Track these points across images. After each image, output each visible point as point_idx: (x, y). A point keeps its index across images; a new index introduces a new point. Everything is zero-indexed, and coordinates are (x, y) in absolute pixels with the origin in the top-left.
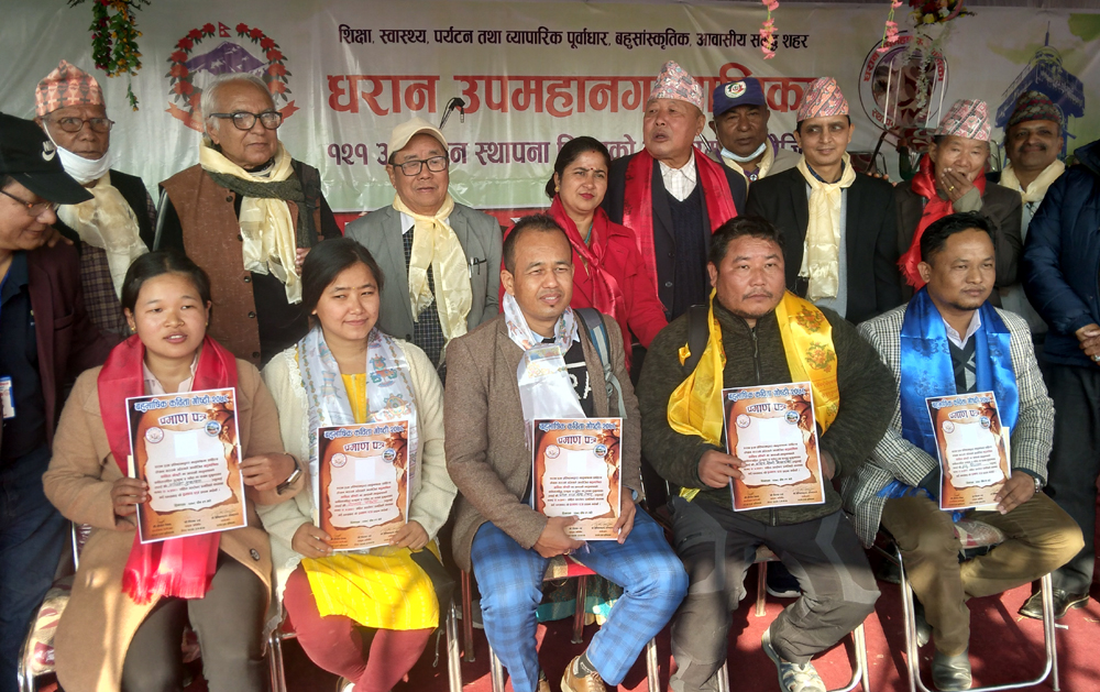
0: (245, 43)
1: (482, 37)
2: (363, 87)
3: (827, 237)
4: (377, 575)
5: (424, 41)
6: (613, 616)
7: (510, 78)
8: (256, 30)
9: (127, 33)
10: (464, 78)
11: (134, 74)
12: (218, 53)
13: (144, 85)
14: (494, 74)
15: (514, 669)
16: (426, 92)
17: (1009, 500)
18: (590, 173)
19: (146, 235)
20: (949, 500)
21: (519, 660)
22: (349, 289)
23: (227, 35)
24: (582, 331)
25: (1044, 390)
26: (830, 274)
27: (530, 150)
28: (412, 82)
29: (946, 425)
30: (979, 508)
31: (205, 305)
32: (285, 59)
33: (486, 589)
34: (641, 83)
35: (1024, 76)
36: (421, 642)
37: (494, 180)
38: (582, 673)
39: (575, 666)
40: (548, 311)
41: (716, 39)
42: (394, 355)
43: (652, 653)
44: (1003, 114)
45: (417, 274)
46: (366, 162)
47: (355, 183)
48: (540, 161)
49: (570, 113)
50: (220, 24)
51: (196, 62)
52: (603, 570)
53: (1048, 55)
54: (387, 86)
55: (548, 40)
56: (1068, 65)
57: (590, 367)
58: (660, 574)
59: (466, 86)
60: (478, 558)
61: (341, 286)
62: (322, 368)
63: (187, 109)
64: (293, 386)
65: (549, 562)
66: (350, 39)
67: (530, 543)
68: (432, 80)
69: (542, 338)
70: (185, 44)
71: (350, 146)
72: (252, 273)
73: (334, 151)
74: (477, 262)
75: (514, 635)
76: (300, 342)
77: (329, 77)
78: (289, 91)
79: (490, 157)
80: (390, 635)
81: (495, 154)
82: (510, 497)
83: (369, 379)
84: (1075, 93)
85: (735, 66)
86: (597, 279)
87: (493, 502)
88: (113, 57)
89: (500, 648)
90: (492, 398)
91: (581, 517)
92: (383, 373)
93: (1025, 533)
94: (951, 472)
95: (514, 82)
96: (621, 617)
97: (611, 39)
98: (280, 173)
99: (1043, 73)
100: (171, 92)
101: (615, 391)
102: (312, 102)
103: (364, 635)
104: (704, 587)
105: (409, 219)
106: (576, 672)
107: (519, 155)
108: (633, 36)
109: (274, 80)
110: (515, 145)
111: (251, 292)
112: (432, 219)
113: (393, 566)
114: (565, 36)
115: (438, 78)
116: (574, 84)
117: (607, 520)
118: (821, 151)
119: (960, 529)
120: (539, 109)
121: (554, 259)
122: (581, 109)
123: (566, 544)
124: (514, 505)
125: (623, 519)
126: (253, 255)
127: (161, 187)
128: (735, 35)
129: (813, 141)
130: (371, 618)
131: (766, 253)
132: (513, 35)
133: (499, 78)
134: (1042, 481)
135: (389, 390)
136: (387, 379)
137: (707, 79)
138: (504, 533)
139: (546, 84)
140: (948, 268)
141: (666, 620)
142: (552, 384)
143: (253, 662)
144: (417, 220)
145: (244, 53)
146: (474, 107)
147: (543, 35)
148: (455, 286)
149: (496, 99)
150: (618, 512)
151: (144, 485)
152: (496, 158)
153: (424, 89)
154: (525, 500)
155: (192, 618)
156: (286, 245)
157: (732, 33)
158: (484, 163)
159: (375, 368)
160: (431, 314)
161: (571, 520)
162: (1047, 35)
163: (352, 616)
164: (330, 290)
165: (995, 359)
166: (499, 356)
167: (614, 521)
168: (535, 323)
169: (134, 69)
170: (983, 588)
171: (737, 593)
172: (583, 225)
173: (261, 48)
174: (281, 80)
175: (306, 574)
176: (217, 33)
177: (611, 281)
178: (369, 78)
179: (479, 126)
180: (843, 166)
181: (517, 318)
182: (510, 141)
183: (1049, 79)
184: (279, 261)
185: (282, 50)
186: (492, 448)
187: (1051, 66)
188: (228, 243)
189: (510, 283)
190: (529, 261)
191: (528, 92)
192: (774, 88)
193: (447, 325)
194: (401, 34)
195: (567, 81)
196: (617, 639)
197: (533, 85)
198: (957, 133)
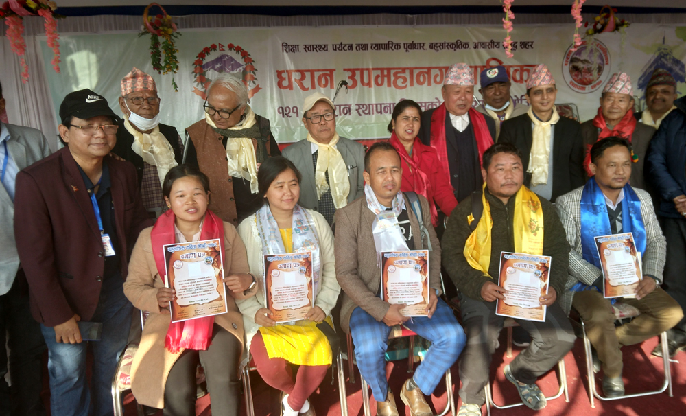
0: (233, 54)
1: (358, 48)
2: (295, 76)
3: (542, 151)
4: (299, 336)
5: (327, 50)
6: (426, 358)
7: (374, 69)
8: (238, 47)
9: (170, 50)
10: (349, 70)
11: (175, 72)
12: (218, 60)
13: (180, 79)
14: (365, 67)
15: (374, 387)
16: (329, 78)
17: (642, 292)
18: (411, 119)
19: (178, 158)
20: (609, 292)
21: (376, 382)
22: (284, 183)
23: (223, 50)
24: (407, 204)
25: (660, 232)
26: (544, 171)
27: (385, 107)
28: (321, 73)
29: (605, 252)
30: (626, 296)
31: (207, 193)
32: (254, 62)
33: (357, 343)
35: (652, 61)
36: (323, 372)
37: (366, 124)
38: (411, 389)
39: (407, 385)
40: (388, 193)
41: (483, 45)
42: (307, 218)
43: (449, 378)
44: (641, 82)
45: (320, 174)
46: (298, 116)
47: (292, 127)
49: (405, 87)
50: (220, 44)
51: (207, 65)
52: (421, 332)
53: (664, 49)
54: (308, 75)
55: (393, 48)
56: (676, 54)
57: (412, 223)
58: (451, 334)
59: (350, 74)
60: (353, 326)
61: (280, 181)
62: (269, 226)
63: (203, 90)
64: (254, 236)
65: (391, 328)
66: (288, 50)
67: (381, 318)
68: (332, 71)
69: (385, 208)
70: (202, 56)
71: (289, 108)
72: (233, 177)
73: (281, 111)
74: (352, 168)
75: (373, 368)
76: (257, 212)
77: (277, 71)
78: (256, 79)
79: (363, 111)
80: (307, 368)
81: (366, 109)
82: (369, 293)
83: (294, 231)
84: (680, 69)
85: (494, 59)
86: (417, 175)
87: (360, 296)
88: (163, 65)
89: (366, 375)
90: (359, 240)
91: (408, 304)
92: (301, 228)
93: (651, 310)
94: (609, 277)
95: (375, 71)
96: (431, 358)
97: (427, 46)
98: (248, 123)
99: (663, 59)
100: (195, 82)
101: (426, 236)
102: (268, 85)
103: (292, 369)
104: (475, 341)
105: (315, 146)
106: (408, 388)
107: (379, 110)
108: (439, 45)
109: (249, 74)
110: (377, 105)
111: (232, 187)
112: (327, 146)
113: (308, 331)
114: (402, 46)
115: (335, 70)
116: (407, 72)
117: (422, 306)
118: (542, 104)
119: (615, 309)
120: (389, 85)
121: (391, 165)
122: (412, 85)
123: (400, 319)
124: (372, 298)
125: (430, 305)
126: (233, 168)
127: (186, 131)
128: (494, 43)
129: (538, 98)
130: (296, 360)
131: (512, 161)
132: (374, 46)
133: (368, 69)
134: (660, 281)
135: (305, 237)
136: (303, 231)
137: (480, 67)
138: (367, 313)
139: (393, 72)
140: (605, 167)
141: (455, 360)
142: (391, 232)
143: (233, 383)
144: (320, 146)
145: (232, 59)
146: (354, 85)
147: (390, 45)
148: (341, 181)
149: (366, 81)
150: (428, 301)
151: (173, 291)
152: (367, 112)
153: (329, 74)
154: (378, 295)
155: (201, 360)
156: (251, 162)
157: (492, 42)
158: (360, 115)
159: (297, 225)
160: (327, 196)
161: (403, 306)
162: (664, 39)
163: (286, 358)
164: (274, 183)
165: (632, 215)
166: (363, 217)
167: (426, 306)
168: (381, 200)
169: (175, 70)
170: (629, 340)
171: (494, 344)
172: (408, 146)
173: (241, 57)
174: (252, 73)
175: (262, 336)
176: (218, 49)
177: (424, 176)
178: (298, 71)
179: (357, 95)
180: (552, 112)
181: (372, 197)
182: (374, 102)
183: (666, 62)
184: (247, 170)
185: (253, 57)
186: (360, 267)
187: (667, 55)
188: (220, 161)
189: (368, 178)
190: (378, 166)
191: (383, 76)
192: (516, 71)
193: (337, 202)
194: (315, 47)
195: (404, 70)
196: (429, 370)
197: (385, 73)
198: (611, 91)
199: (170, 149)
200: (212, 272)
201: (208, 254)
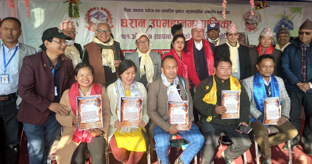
0: (103, 11)
1: (156, 11)
2: (129, 22)
3: (235, 59)
4: (132, 138)
5: (143, 12)
7: (162, 20)
8: (105, 9)
9: (76, 9)
10: (152, 20)
11: (78, 19)
12: (96, 14)
13: (80, 21)
14: (159, 19)
15: (163, 161)
16: (143, 23)
17: (280, 123)
20: (266, 122)
21: (164, 159)
23: (99, 10)
24: (180, 82)
25: (287, 96)
26: (236, 67)
27: (166, 36)
28: (140, 21)
32: (112, 15)
33: (157, 142)
34: (192, 22)
35: (279, 21)
36: (142, 155)
37: (158, 43)
39: (177, 160)
40: (171, 77)
41: (209, 12)
42: (136, 85)
43: (196, 158)
44: (275, 29)
45: (142, 67)
46: (129, 38)
47: (127, 43)
48: (169, 39)
50: (97, 7)
51: (91, 16)
52: (184, 137)
53: (285, 16)
54: (134, 21)
55: (171, 12)
56: (290, 19)
57: (181, 90)
58: (198, 139)
59: (152, 22)
60: (155, 134)
62: (121, 89)
63: (89, 26)
65: (171, 135)
66: (126, 11)
67: (167, 131)
68: (145, 20)
70: (89, 12)
71: (125, 35)
72: (104, 66)
73: (122, 36)
74: (155, 64)
75: (163, 153)
77: (121, 19)
78: (112, 22)
79: (157, 38)
80: (135, 153)
82: (162, 120)
83: (131, 91)
84: (291, 25)
85: (213, 18)
88: (73, 15)
89: (160, 156)
90: (159, 97)
91: (179, 124)
92: (134, 89)
93: (284, 130)
95: (163, 21)
96: (189, 149)
97: (185, 11)
98: (111, 43)
99: (284, 20)
100: (86, 22)
101: (187, 95)
102: (117, 25)
104: (209, 142)
105: (140, 54)
106: (178, 162)
107: (164, 37)
108: (190, 11)
109: (109, 20)
110: (163, 35)
111: (104, 70)
112: (145, 55)
113: (136, 136)
114: (175, 11)
115: (146, 20)
116: (177, 22)
117: (185, 125)
120: (169, 27)
121: (173, 65)
123: (176, 131)
124: (163, 122)
125: (189, 125)
126: (105, 62)
127: (84, 46)
129: (230, 37)
130: (130, 148)
131: (228, 65)
132: (163, 10)
133: (160, 20)
135: (135, 93)
136: (135, 91)
137: (207, 21)
138: (161, 128)
139: (170, 21)
140: (262, 67)
141: (199, 150)
144: (142, 55)
145: (102, 14)
146: (154, 26)
147: (170, 11)
148: (151, 70)
149: (159, 25)
150: (188, 123)
151: (80, 117)
152: (159, 38)
153: (143, 22)
155: (88, 148)
156: (112, 60)
157: (213, 11)
158: (156, 39)
159: (132, 88)
160: (144, 76)
161: (177, 125)
162: (285, 12)
163: (126, 148)
166: (161, 87)
167: (187, 125)
168: (169, 80)
169: (78, 17)
170: (275, 143)
171: (217, 144)
172: (179, 54)
173: (106, 13)
174: (110, 20)
175: (115, 138)
176: (96, 9)
178: (130, 20)
179: (155, 30)
180: (237, 43)
181: (164, 78)
182: (162, 34)
183: (285, 22)
184: (110, 63)
185: (111, 13)
186: (159, 108)
187: (286, 19)
188: (99, 59)
189: (163, 70)
190: (167, 65)
191: (166, 23)
192: (222, 23)
193: (148, 79)
194: (138, 10)
195: (175, 21)
196: (188, 154)
198: (264, 35)
199: (78, 53)
200: (97, 109)
201: (96, 101)
